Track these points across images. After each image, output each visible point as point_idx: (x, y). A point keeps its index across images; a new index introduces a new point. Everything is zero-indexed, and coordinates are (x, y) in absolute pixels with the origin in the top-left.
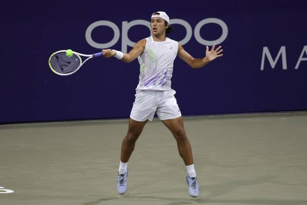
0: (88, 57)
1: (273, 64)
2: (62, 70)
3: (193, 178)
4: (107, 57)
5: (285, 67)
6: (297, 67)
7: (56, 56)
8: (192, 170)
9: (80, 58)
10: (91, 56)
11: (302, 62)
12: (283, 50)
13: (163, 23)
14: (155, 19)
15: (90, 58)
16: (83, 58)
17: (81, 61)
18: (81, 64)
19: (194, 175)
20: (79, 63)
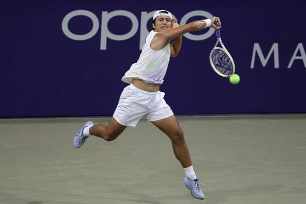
1: (264, 62)
5: (277, 65)
6: (290, 66)
11: (295, 60)
12: (275, 47)
14: (164, 18)
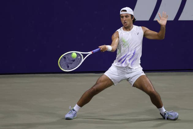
0: (88, 54)
2: (68, 67)
4: (104, 51)
7: (64, 57)
9: (82, 56)
10: (90, 53)
13: (130, 18)
14: (123, 15)
15: (90, 54)
16: (84, 55)
17: (83, 58)
18: (83, 60)
20: (81, 60)
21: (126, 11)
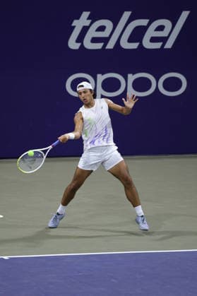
0: (48, 149)
3: (142, 216)
8: (140, 210)
10: (50, 147)
13: (89, 93)
16: (45, 152)
17: (44, 154)
18: (45, 157)
19: (143, 214)
21: (82, 86)
